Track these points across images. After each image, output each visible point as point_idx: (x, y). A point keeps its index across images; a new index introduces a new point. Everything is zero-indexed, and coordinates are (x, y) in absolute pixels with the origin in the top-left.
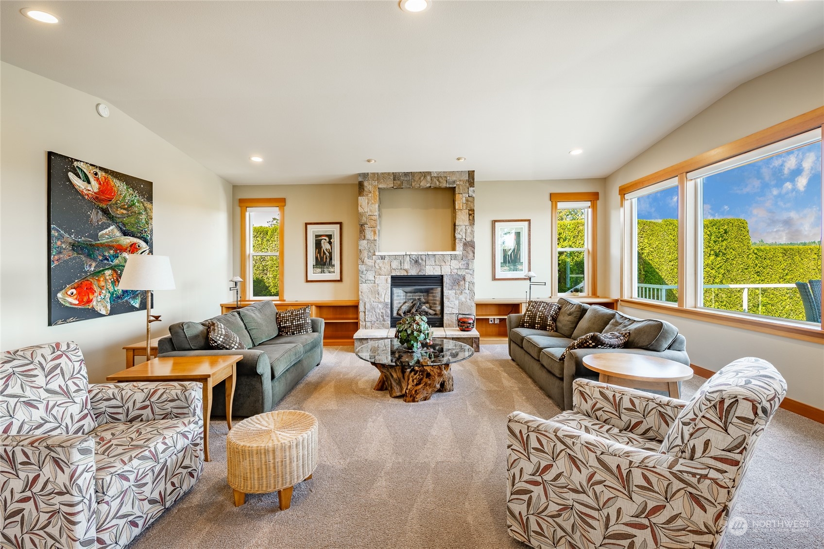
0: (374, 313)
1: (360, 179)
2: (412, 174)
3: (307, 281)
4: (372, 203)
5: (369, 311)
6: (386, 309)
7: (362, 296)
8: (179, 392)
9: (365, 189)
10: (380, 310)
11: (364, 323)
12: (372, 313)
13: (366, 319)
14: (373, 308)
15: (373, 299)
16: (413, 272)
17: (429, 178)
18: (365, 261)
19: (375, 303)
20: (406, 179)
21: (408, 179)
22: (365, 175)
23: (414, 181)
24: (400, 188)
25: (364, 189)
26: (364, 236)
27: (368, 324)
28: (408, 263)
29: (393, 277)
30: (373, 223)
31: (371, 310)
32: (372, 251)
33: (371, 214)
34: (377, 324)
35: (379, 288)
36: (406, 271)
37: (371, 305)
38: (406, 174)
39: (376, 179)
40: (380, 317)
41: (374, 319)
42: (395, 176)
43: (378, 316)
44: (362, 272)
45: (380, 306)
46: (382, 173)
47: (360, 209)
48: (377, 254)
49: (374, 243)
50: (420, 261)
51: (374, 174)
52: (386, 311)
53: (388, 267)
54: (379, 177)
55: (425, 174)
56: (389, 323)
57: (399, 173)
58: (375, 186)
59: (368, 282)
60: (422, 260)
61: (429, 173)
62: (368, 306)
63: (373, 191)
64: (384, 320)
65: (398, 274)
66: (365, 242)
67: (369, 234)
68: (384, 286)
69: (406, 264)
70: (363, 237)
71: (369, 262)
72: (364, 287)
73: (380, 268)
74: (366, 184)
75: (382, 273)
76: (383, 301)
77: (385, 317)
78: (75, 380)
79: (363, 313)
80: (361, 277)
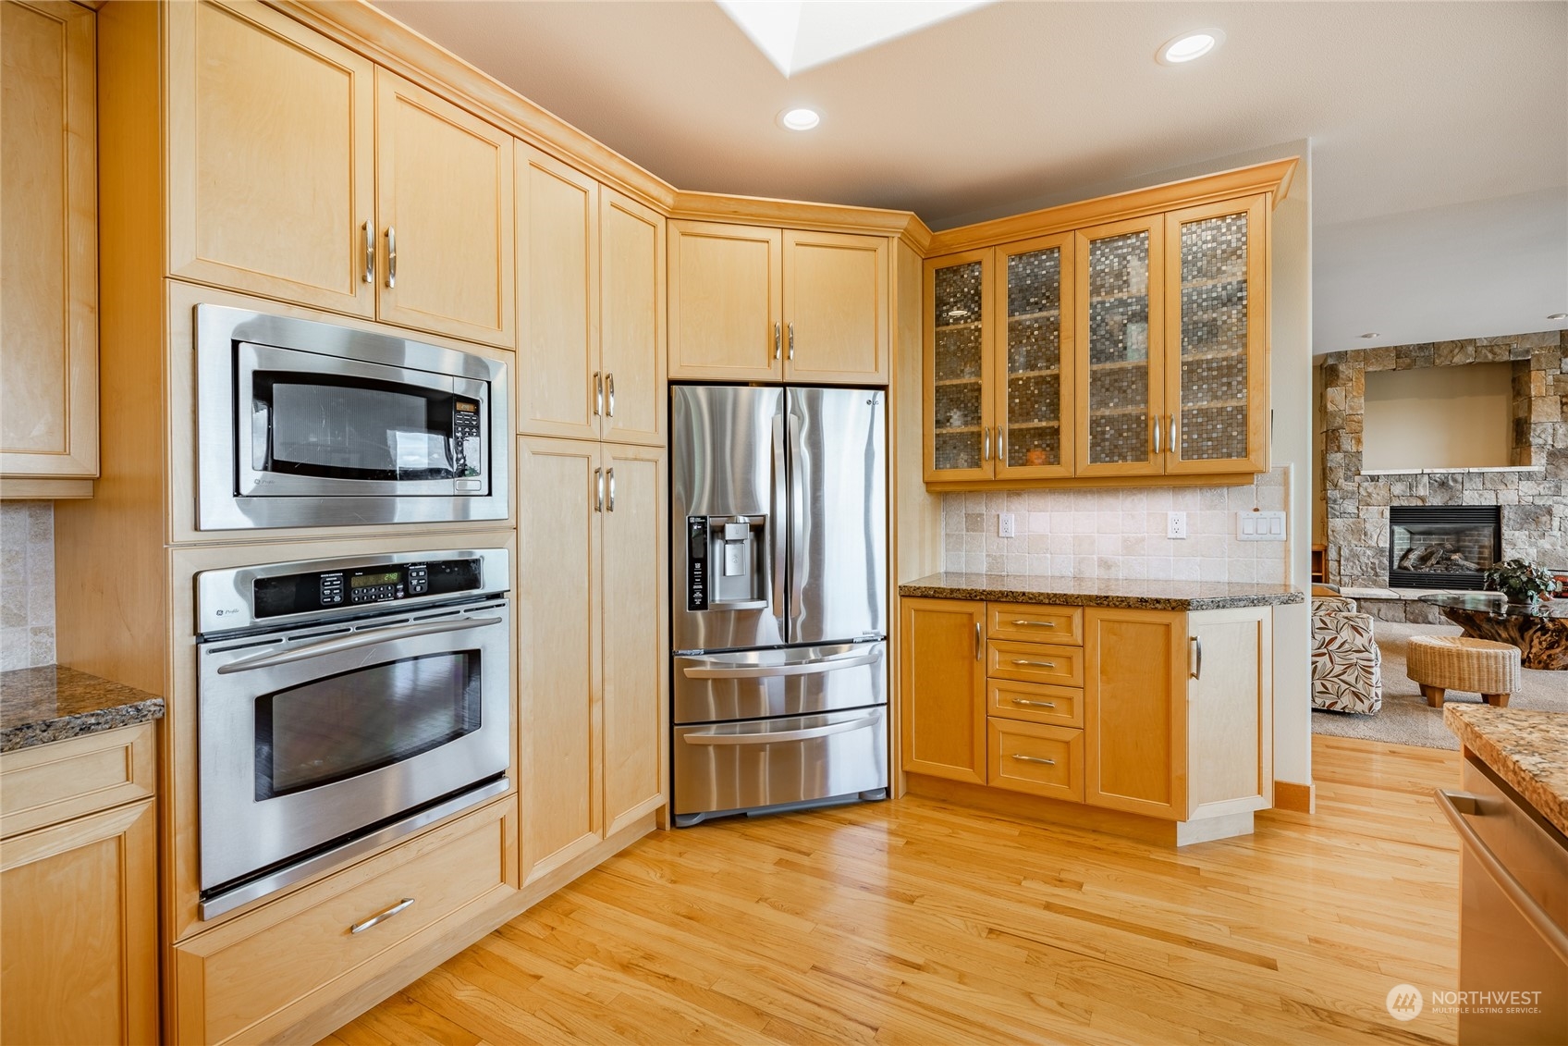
0: (1357, 562)
1: (1331, 362)
2: (1435, 346)
4: (1354, 397)
5: (1347, 560)
6: (1381, 558)
7: (1335, 537)
9: (1341, 376)
10: (1369, 559)
11: (1338, 578)
12: (1354, 563)
13: (1342, 572)
14: (1356, 556)
15: (1354, 542)
16: (1436, 500)
17: (1471, 349)
18: (1339, 484)
19: (1360, 549)
20: (1422, 354)
21: (1427, 354)
22: (1342, 356)
23: (1440, 356)
24: (1409, 367)
25: (1338, 376)
26: (1339, 447)
27: (1346, 579)
28: (1425, 485)
29: (1393, 510)
30: (1354, 426)
31: (1352, 559)
32: (1353, 469)
33: (1351, 412)
34: (1364, 580)
35: (1368, 525)
36: (1422, 499)
37: (1352, 550)
38: (1422, 347)
39: (1361, 358)
40: (1369, 570)
41: (1357, 572)
42: (1400, 352)
43: (1363, 568)
44: (1335, 501)
45: (1368, 552)
46: (1374, 349)
47: (1330, 407)
48: (1363, 473)
49: (1357, 457)
50: (1451, 483)
51: (1358, 352)
52: (1380, 562)
53: (1384, 492)
54: (1365, 355)
55: (1461, 345)
56: (1387, 580)
57: (1408, 346)
58: (1359, 371)
59: (1346, 515)
60: (1455, 481)
61: (1472, 341)
62: (1345, 552)
63: (1356, 378)
64: (1376, 575)
65: (1405, 503)
66: (1340, 455)
67: (1348, 444)
68: (1377, 523)
69: (1420, 488)
70: (1336, 449)
71: (1350, 486)
72: (1336, 524)
73: (1369, 495)
74: (1342, 368)
75: (1372, 502)
76: (1374, 544)
77: (1378, 570)
79: (1336, 563)
80: (1332, 508)
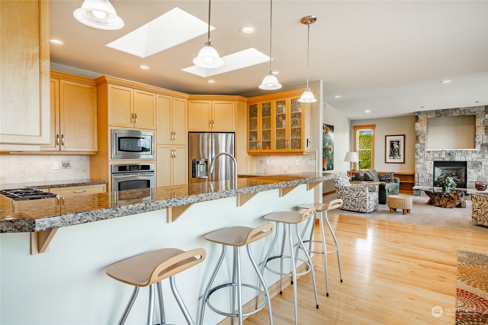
0: (424, 179)
1: (416, 114)
2: (448, 110)
3: (386, 163)
4: (423, 126)
5: (421, 178)
7: (417, 170)
8: (373, 186)
9: (419, 119)
10: (427, 178)
11: (418, 183)
13: (419, 181)
14: (423, 176)
15: (423, 172)
16: (447, 159)
17: (458, 111)
18: (418, 153)
19: (424, 174)
20: (444, 113)
21: (445, 112)
22: (419, 113)
23: (449, 113)
24: (440, 116)
27: (420, 184)
28: (444, 154)
29: (435, 162)
30: (423, 135)
31: (422, 177)
32: (423, 149)
33: (422, 131)
34: (425, 184)
35: (427, 167)
36: (443, 159)
37: (422, 175)
38: (443, 110)
40: (427, 181)
41: (423, 181)
42: (437, 112)
43: (425, 180)
44: (417, 159)
45: (427, 175)
46: (429, 111)
47: (416, 129)
48: (425, 150)
49: (424, 145)
50: (452, 154)
51: (424, 111)
52: (430, 178)
53: (432, 156)
54: (426, 113)
55: (455, 110)
56: (432, 184)
57: (439, 110)
58: (425, 117)
59: (420, 163)
60: (453, 153)
61: (459, 109)
62: (420, 175)
63: (424, 120)
64: (429, 183)
65: (438, 160)
66: (419, 144)
67: (421, 141)
68: (429, 166)
69: (443, 155)
70: (418, 142)
71: (421, 154)
72: (418, 166)
73: (427, 157)
74: (420, 116)
75: (429, 159)
76: (429, 173)
77: (430, 181)
78: (342, 182)
79: (417, 179)
80: (416, 161)
